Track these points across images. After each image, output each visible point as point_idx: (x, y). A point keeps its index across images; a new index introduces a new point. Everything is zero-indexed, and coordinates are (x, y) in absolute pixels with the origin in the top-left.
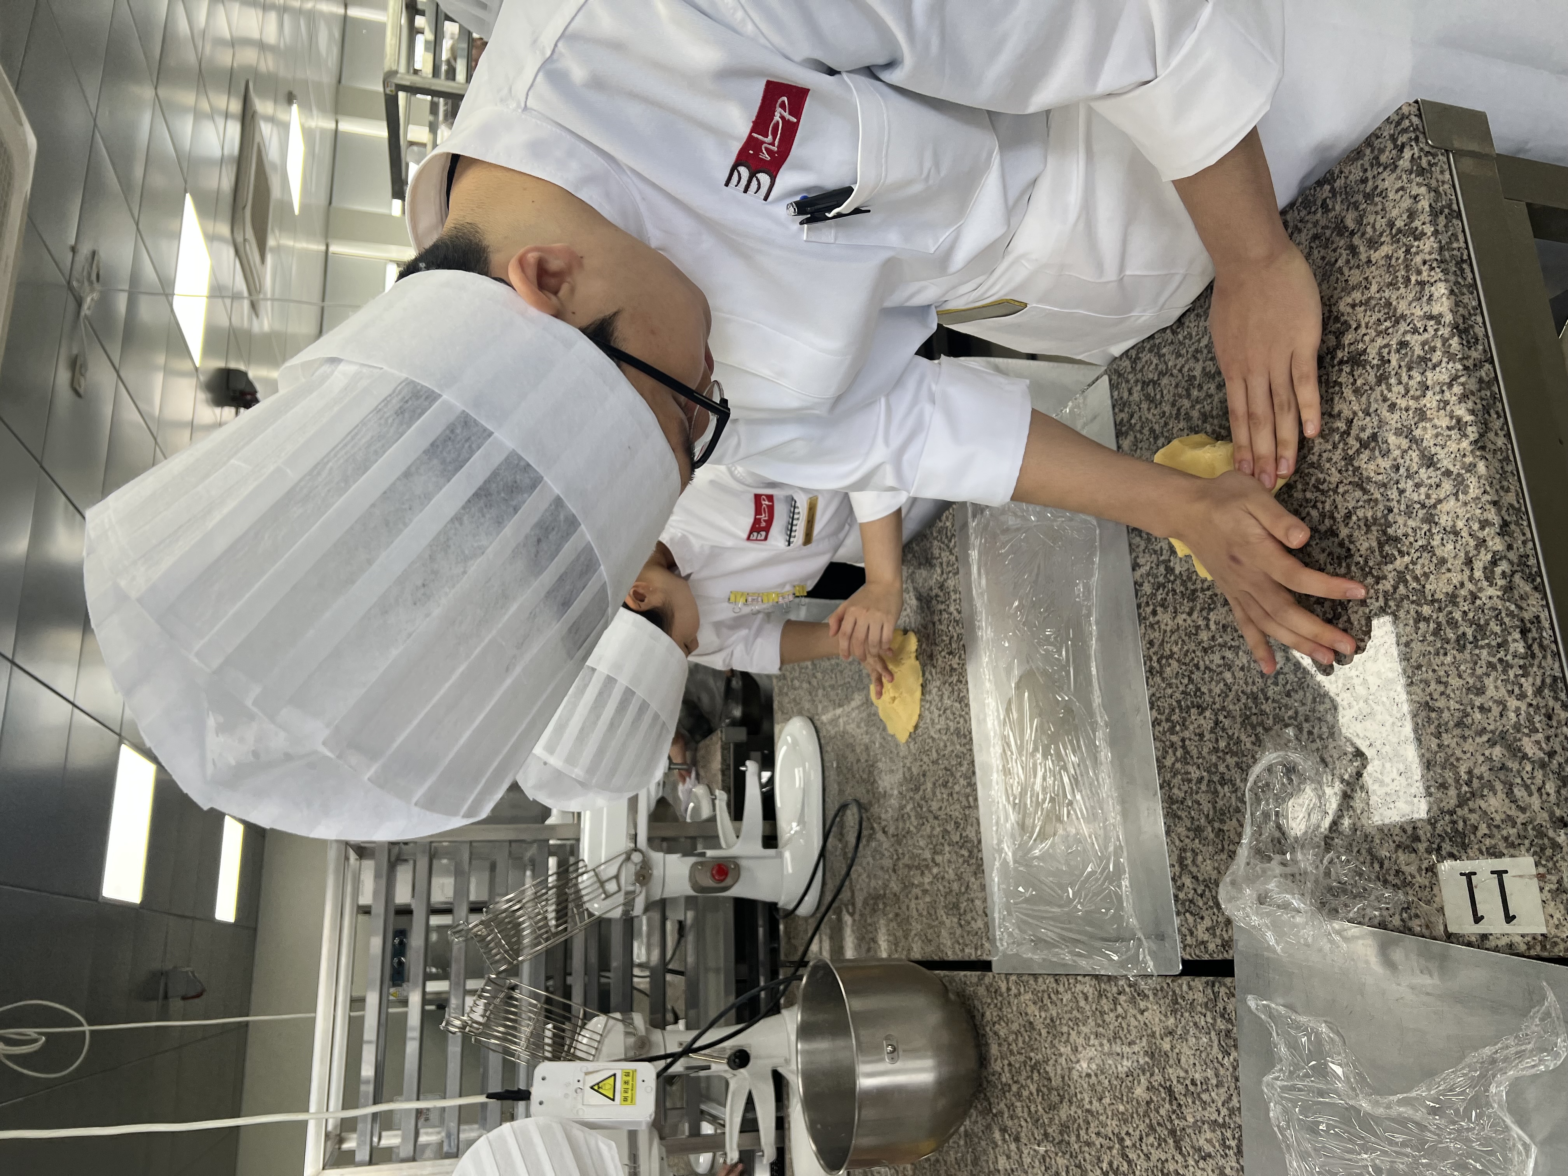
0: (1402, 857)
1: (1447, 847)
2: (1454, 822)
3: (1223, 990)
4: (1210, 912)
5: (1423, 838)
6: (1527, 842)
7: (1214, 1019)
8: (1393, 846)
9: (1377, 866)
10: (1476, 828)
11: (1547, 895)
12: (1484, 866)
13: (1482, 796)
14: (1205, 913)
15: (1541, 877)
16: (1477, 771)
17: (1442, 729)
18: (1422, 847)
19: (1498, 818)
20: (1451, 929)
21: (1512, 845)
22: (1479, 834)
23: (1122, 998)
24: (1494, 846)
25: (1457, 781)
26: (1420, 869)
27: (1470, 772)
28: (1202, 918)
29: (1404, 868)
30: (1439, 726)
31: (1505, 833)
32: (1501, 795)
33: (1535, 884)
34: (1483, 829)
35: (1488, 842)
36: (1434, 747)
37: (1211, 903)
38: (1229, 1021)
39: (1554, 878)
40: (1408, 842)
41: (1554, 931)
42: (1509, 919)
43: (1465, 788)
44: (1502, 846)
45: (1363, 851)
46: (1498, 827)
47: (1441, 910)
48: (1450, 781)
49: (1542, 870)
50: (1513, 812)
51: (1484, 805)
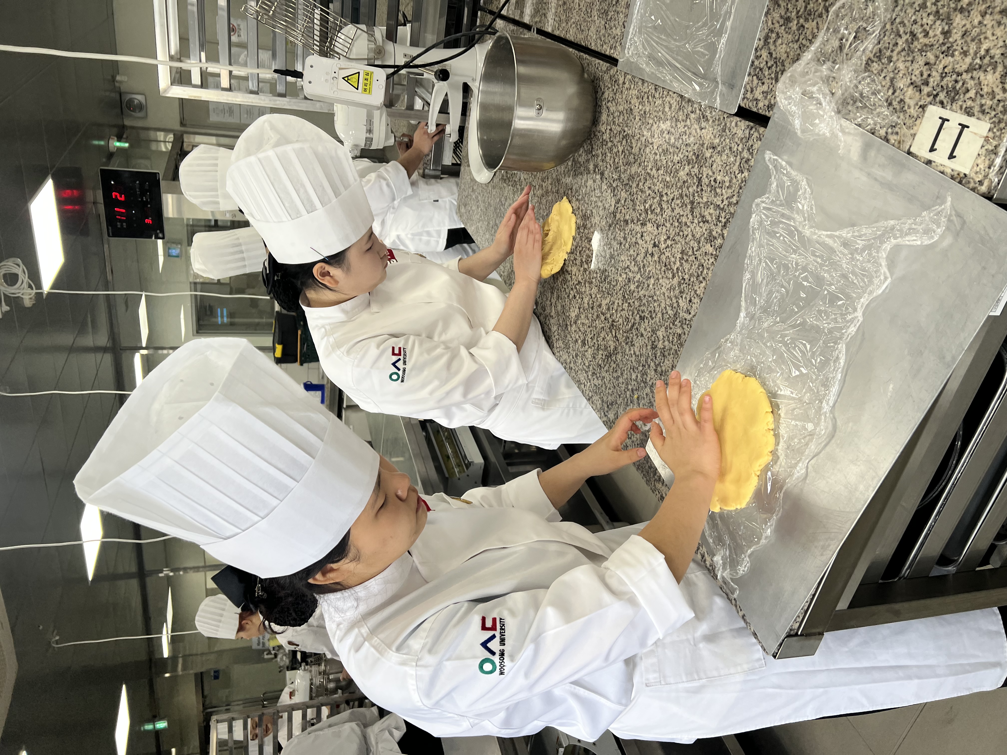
0: (910, 91)
1: (942, 96)
2: (956, 81)
4: (770, 81)
5: (931, 84)
6: (993, 113)
7: (743, 149)
8: (909, 81)
9: (891, 91)
10: (968, 91)
11: (983, 151)
12: (956, 118)
13: (985, 71)
14: (766, 81)
15: (986, 139)
16: (992, 52)
18: (926, 90)
19: (986, 90)
20: (913, 148)
21: (983, 112)
22: (968, 96)
23: (693, 116)
24: (971, 108)
25: (976, 53)
26: (917, 104)
28: (763, 83)
29: (907, 100)
31: (983, 102)
32: (997, 75)
33: (981, 142)
34: (972, 94)
35: (969, 103)
37: (773, 76)
39: (995, 143)
40: (919, 83)
42: (951, 157)
43: (978, 61)
44: (976, 109)
45: (888, 78)
46: (982, 96)
47: (914, 135)
48: (972, 51)
49: (991, 135)
50: (998, 90)
51: (982, 78)
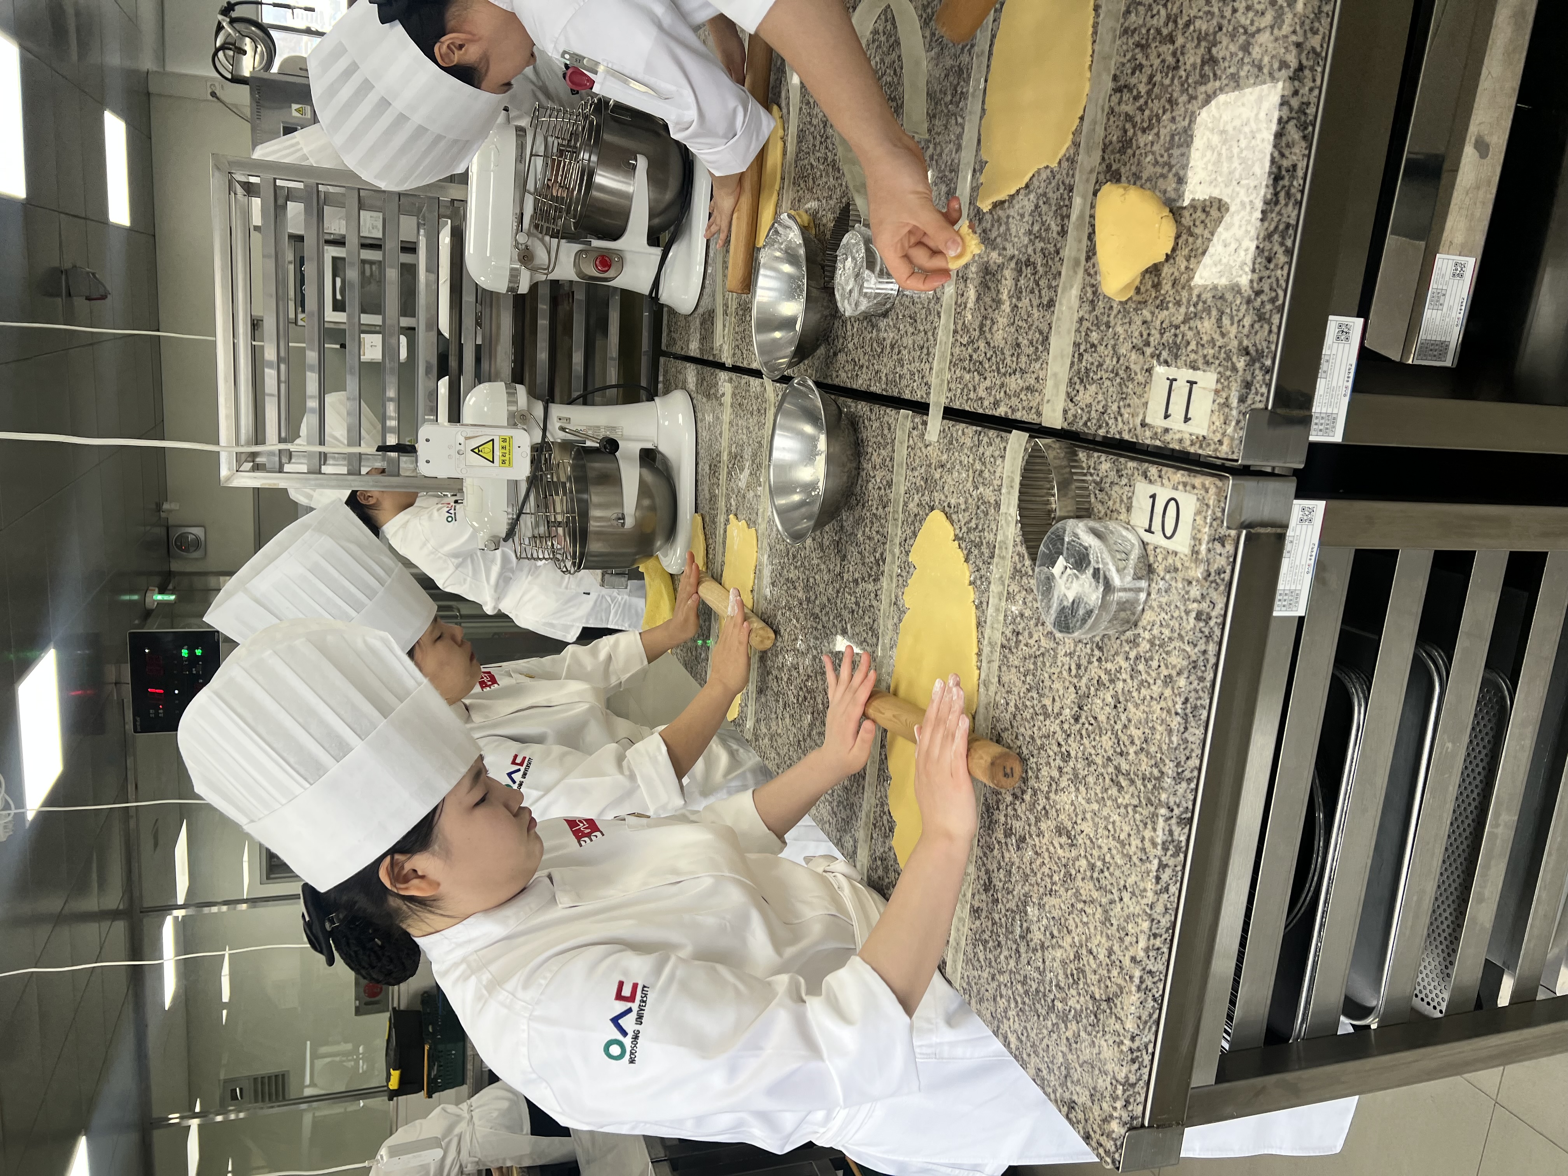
0: (1134, 356)
1: (1165, 354)
2: (1176, 335)
3: (986, 439)
5: (1152, 344)
6: (1217, 362)
7: (974, 460)
8: (1130, 345)
9: (1115, 360)
10: (1188, 343)
11: (1216, 407)
12: (1184, 374)
13: (1201, 318)
15: (1217, 392)
16: (1204, 296)
17: (1193, 254)
18: (1149, 351)
19: (1205, 338)
20: (1148, 421)
21: (1207, 363)
22: (1190, 348)
24: (1195, 361)
25: (1189, 301)
26: (1142, 369)
27: (1199, 296)
29: (1132, 366)
30: (1192, 250)
31: (1205, 352)
32: (1213, 320)
33: (1211, 396)
34: (1193, 346)
35: (1193, 356)
36: (1183, 268)
38: (984, 464)
39: (1224, 395)
40: (1141, 345)
41: (1211, 435)
42: (1187, 419)
43: (1192, 309)
44: (1201, 361)
45: (1109, 346)
46: (1203, 346)
47: (1146, 404)
48: (1184, 300)
49: (1219, 386)
50: (1217, 336)
51: (1199, 326)
